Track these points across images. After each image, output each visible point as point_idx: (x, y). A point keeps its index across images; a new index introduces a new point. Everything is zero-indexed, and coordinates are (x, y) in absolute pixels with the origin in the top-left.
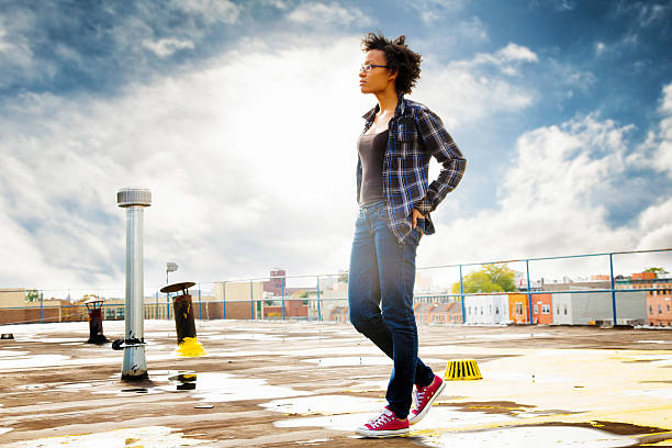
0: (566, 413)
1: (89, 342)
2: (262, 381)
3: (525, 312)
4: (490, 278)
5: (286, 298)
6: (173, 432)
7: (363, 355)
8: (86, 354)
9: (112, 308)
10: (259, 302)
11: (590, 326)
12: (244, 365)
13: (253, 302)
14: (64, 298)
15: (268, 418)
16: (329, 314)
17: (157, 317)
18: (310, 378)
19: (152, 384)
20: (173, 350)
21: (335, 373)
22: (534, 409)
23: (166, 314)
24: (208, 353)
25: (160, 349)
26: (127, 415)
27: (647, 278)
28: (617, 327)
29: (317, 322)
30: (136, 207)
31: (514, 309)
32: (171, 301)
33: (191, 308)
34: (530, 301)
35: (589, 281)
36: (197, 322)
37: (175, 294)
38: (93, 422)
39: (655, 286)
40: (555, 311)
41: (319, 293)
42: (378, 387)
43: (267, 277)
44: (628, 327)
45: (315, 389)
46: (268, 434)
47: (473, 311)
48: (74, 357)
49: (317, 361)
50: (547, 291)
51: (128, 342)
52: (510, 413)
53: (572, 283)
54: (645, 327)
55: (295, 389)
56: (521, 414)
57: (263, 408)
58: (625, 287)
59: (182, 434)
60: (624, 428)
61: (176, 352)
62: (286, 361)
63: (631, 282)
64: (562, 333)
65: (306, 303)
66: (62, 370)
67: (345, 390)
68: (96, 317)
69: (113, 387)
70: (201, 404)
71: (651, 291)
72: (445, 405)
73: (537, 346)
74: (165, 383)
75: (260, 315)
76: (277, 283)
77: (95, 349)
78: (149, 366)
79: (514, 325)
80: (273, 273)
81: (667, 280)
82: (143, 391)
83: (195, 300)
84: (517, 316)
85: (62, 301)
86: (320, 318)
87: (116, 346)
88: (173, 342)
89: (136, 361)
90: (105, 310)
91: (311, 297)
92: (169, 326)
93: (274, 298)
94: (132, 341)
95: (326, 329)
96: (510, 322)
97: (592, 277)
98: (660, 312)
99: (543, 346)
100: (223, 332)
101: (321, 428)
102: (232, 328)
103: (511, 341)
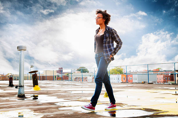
0: (135, 106)
1: (9, 86)
2: (56, 97)
3: (126, 79)
4: (117, 70)
5: (63, 75)
6: (31, 111)
7: (83, 90)
8: (8, 89)
9: (15, 77)
10: (55, 76)
11: (142, 83)
12: (51, 93)
13: (54, 76)
14: (2, 74)
15: (57, 107)
16: (74, 79)
17: (28, 80)
18: (69, 96)
19: (26, 98)
20: (32, 88)
21: (75, 95)
22: (127, 105)
23: (30, 79)
24: (42, 89)
25: (28, 88)
26: (19, 106)
27: (157, 71)
28: (149, 83)
29: (71, 81)
30: (22, 50)
31: (123, 78)
32: (32, 76)
33: (37, 78)
34: (127, 76)
35: (142, 71)
36: (38, 81)
37: (33, 74)
38: (9, 108)
39: (159, 73)
40: (133, 79)
41: (71, 74)
42: (87, 99)
43: (58, 69)
44: (152, 83)
45: (70, 99)
46: (57, 111)
47: (112, 79)
48: (5, 90)
49: (70, 92)
50: (131, 74)
51: (20, 86)
52: (121, 106)
53: (138, 72)
54: (156, 83)
55: (65, 99)
56: (124, 106)
57: (56, 105)
58: (151, 73)
59: (34, 111)
60: (150, 110)
61: (33, 89)
62: (62, 92)
63: (153, 71)
64: (135, 85)
65: (68, 76)
66: (1, 94)
67: (78, 100)
68: (11, 79)
69: (15, 99)
70: (39, 103)
71: (158, 74)
72: (104, 104)
73: (128, 88)
74: (30, 98)
75: (56, 79)
76: (60, 71)
77: (11, 88)
78: (25, 93)
79: (123, 82)
80: (59, 68)
81: (162, 71)
82: (23, 100)
83: (38, 75)
84: (123, 80)
85: (2, 75)
86: (72, 80)
87: (16, 87)
88: (32, 86)
89: (22, 92)
90: (13, 77)
91: (69, 75)
92: (31, 82)
93: (60, 75)
94: (21, 86)
95: (73, 83)
96: (121, 82)
97: (143, 70)
98: (160, 79)
99: (130, 88)
100: (45, 84)
101: (71, 110)
102: (48, 83)
103: (122, 87)
